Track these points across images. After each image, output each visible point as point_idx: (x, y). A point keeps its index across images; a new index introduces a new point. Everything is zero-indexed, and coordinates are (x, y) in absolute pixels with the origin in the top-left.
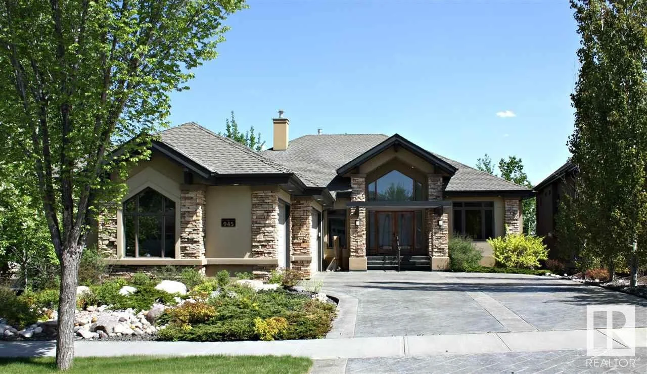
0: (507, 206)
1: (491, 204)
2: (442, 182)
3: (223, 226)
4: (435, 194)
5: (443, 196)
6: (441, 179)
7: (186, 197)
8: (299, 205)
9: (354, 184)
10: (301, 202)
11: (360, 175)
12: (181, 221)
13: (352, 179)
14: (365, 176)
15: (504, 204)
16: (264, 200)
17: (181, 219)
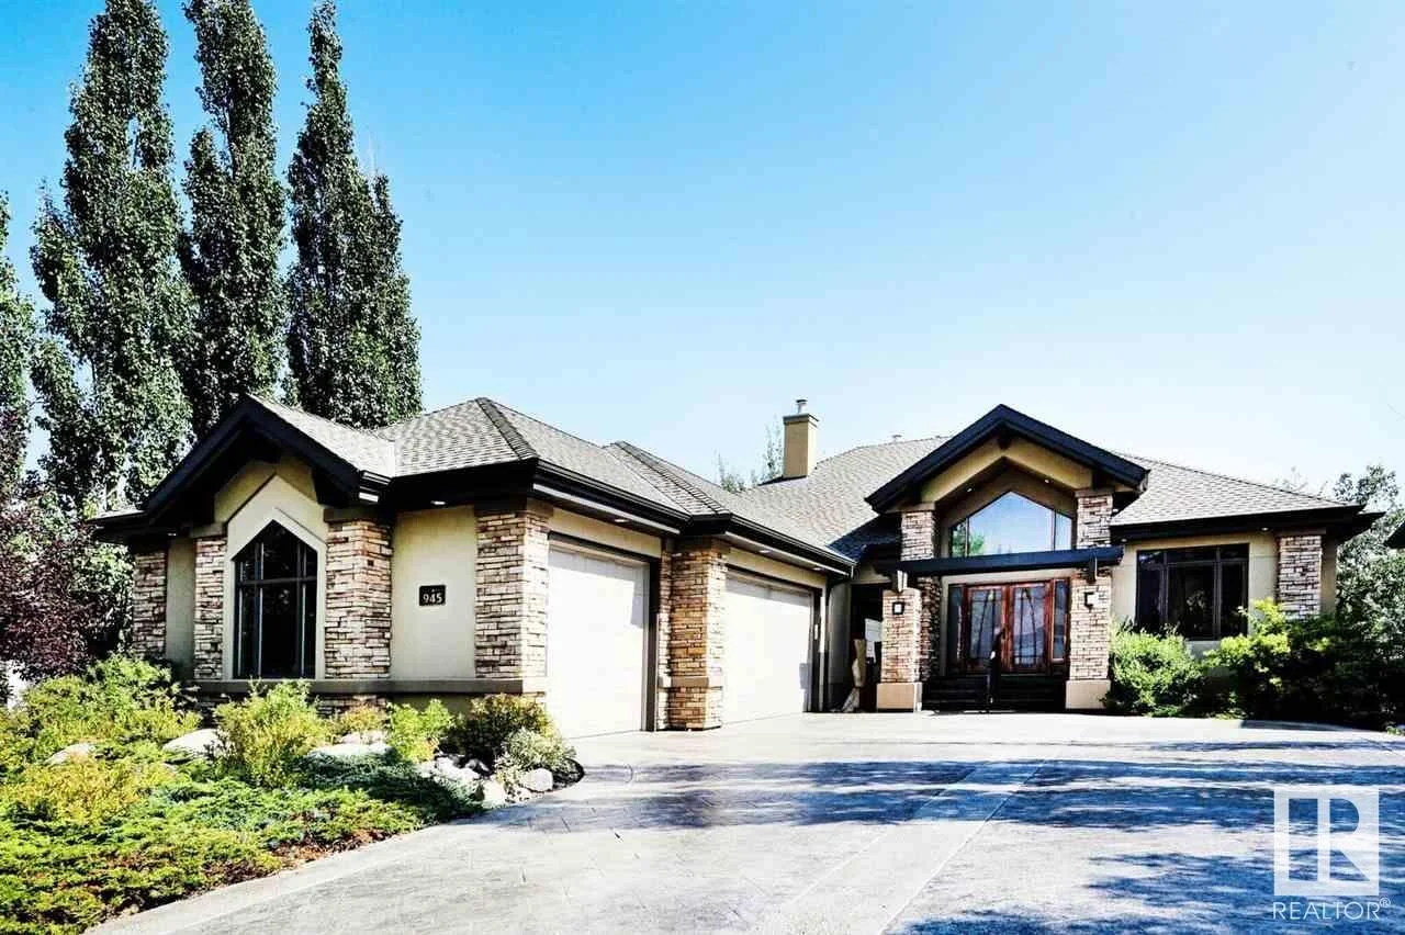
0: (1284, 553)
1: (1243, 551)
2: (1111, 506)
3: (422, 603)
4: (1092, 536)
5: (1111, 540)
6: (1110, 500)
7: (335, 538)
8: (687, 563)
9: (907, 527)
10: (691, 555)
11: (923, 507)
12: (328, 594)
13: (904, 516)
14: (932, 507)
15: (1278, 547)
16: (499, 538)
17: (328, 588)
